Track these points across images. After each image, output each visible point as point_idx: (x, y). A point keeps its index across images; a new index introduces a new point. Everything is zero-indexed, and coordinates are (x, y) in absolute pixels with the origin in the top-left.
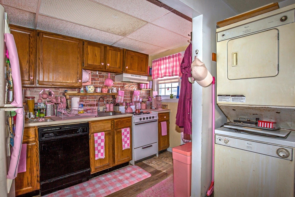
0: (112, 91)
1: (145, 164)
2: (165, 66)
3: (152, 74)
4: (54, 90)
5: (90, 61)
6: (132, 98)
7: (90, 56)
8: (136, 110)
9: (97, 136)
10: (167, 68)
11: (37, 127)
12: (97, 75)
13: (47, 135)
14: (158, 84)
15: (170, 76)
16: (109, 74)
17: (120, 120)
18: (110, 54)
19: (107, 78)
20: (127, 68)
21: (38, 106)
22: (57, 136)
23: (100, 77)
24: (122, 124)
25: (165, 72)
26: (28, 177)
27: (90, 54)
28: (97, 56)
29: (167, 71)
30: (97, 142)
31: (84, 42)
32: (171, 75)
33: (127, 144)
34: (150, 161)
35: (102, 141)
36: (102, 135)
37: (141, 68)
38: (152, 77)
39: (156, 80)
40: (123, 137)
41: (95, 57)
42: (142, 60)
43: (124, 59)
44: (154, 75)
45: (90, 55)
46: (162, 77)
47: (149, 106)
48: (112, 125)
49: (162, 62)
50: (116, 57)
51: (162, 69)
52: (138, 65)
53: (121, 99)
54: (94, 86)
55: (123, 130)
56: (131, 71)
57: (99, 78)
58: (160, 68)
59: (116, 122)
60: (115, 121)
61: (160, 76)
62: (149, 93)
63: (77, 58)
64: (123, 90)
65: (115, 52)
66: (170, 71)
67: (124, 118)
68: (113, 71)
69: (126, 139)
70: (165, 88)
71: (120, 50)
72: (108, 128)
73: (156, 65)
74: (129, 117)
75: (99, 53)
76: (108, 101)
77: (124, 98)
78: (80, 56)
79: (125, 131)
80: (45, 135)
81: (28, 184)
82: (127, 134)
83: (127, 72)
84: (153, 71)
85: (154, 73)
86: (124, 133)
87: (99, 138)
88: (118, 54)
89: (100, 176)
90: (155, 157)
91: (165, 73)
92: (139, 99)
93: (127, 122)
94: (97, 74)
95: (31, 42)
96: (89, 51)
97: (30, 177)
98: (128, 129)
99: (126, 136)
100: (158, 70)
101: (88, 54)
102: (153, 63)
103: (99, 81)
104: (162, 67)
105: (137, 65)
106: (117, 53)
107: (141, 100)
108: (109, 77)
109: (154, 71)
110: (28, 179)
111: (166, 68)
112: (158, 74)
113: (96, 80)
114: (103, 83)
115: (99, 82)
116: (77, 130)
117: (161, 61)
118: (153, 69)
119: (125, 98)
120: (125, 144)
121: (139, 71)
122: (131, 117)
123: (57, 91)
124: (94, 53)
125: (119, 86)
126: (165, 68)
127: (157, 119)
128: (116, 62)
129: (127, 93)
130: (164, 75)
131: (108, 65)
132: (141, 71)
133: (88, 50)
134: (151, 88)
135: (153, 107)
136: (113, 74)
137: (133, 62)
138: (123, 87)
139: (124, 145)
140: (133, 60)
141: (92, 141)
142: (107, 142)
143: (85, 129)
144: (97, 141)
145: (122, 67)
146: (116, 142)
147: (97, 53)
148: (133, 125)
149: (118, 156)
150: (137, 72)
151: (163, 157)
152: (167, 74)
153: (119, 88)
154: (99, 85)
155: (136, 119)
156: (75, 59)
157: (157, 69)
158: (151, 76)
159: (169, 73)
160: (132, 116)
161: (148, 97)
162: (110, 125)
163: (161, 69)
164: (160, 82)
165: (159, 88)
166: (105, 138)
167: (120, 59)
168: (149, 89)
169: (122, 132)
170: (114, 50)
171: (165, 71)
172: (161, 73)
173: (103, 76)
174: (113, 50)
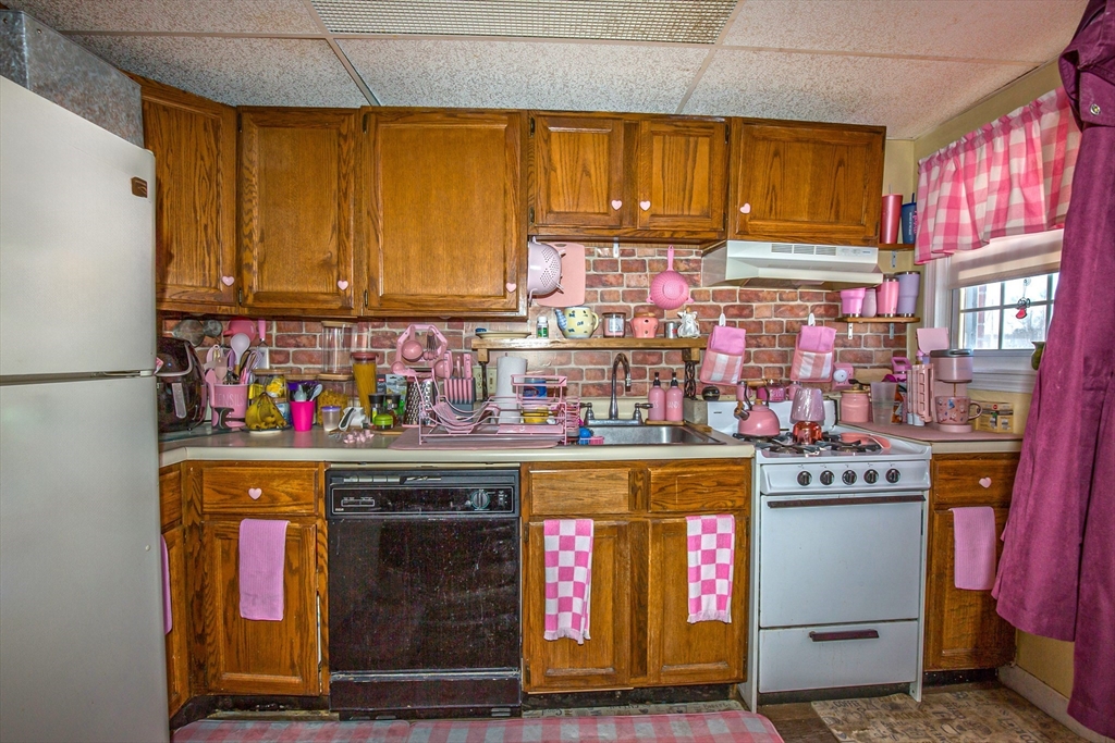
0: (675, 331)
1: (821, 725)
2: (997, 173)
3: (915, 236)
4: (446, 330)
5: (561, 199)
6: (792, 362)
7: (560, 176)
8: (800, 425)
9: (556, 531)
10: (1015, 181)
11: (326, 466)
12: (616, 261)
13: (352, 499)
14: (953, 289)
15: (1029, 229)
16: (671, 254)
17: (678, 470)
18: (657, 154)
19: (661, 271)
20: (746, 209)
21: (388, 387)
22: (388, 508)
23: (627, 268)
24: (690, 492)
25: (998, 211)
26: (292, 643)
27: (558, 166)
28: (593, 172)
29: (1017, 197)
30: (555, 563)
31: (533, 121)
32: (1044, 219)
33: (713, 598)
34: (853, 718)
35: (580, 558)
36: (580, 532)
37: (835, 206)
38: (917, 252)
39: (942, 264)
40: (693, 559)
41: (585, 178)
42: (841, 163)
43: (732, 171)
44: (926, 240)
45: (559, 171)
46: (977, 245)
47: (884, 407)
48: (633, 489)
49: (982, 153)
50: (690, 163)
51: (976, 197)
52: (816, 192)
53: (729, 368)
54: (598, 309)
55: (694, 526)
56: (771, 225)
57: (622, 275)
58: (963, 194)
59: (659, 478)
60: (654, 472)
61: (968, 239)
62: (897, 335)
63: (502, 192)
64: (742, 325)
65: (682, 140)
66: (1033, 200)
67: (702, 465)
68: (674, 232)
69: (708, 572)
70: (1002, 307)
71: (712, 128)
72: (610, 503)
73: (941, 179)
74: (735, 461)
75: (603, 160)
76: (657, 374)
77: (747, 360)
78: (515, 181)
79: (709, 528)
80: (346, 499)
81: (293, 666)
82: (720, 546)
83: (745, 234)
84: (920, 217)
85: (925, 226)
86: (698, 538)
87: (567, 543)
88: (696, 147)
89: (573, 711)
90: (897, 699)
91: (1002, 214)
92: (834, 369)
93: (719, 484)
94: (616, 255)
95: (345, 155)
96: (556, 157)
97: (298, 644)
98: (726, 524)
99: (709, 557)
100: (953, 204)
101: (549, 169)
102: (924, 176)
103: (621, 285)
104: (981, 183)
105: (806, 189)
106: (692, 145)
107: (842, 375)
108: (670, 268)
109: (925, 217)
110: (292, 648)
111: (1006, 185)
112: (952, 229)
113: (611, 285)
114: (641, 295)
115: (624, 292)
116: (466, 495)
117: (973, 148)
118: (920, 209)
119: (752, 364)
120: (704, 598)
121: (824, 223)
122: (748, 462)
123: (457, 333)
124: (580, 162)
125: (722, 305)
126: (997, 186)
127: (923, 490)
128: (686, 191)
129: (764, 341)
130: (989, 228)
131: (645, 205)
132: (833, 218)
133: (549, 151)
134: (908, 308)
135: (910, 416)
136: (691, 253)
137: (783, 176)
138: (744, 311)
139: (698, 600)
140: (783, 165)
141: (534, 553)
142: (610, 567)
143: (501, 497)
144: (555, 555)
145: (721, 212)
146: (654, 577)
147: (590, 157)
148: (760, 504)
149: (667, 644)
150: (805, 226)
151: (958, 714)
152: (1016, 221)
153: (723, 315)
154: (621, 303)
155: (775, 474)
156: (493, 200)
157: (945, 202)
158: (909, 245)
159: (1029, 209)
160: (754, 458)
161: (890, 360)
162: (625, 491)
163: (970, 196)
164: (965, 275)
165: (959, 311)
166: (596, 546)
167: (711, 172)
168: (897, 315)
169: (690, 533)
170: (676, 133)
171: (998, 203)
172: (974, 224)
173: (641, 266)
174: (670, 134)
